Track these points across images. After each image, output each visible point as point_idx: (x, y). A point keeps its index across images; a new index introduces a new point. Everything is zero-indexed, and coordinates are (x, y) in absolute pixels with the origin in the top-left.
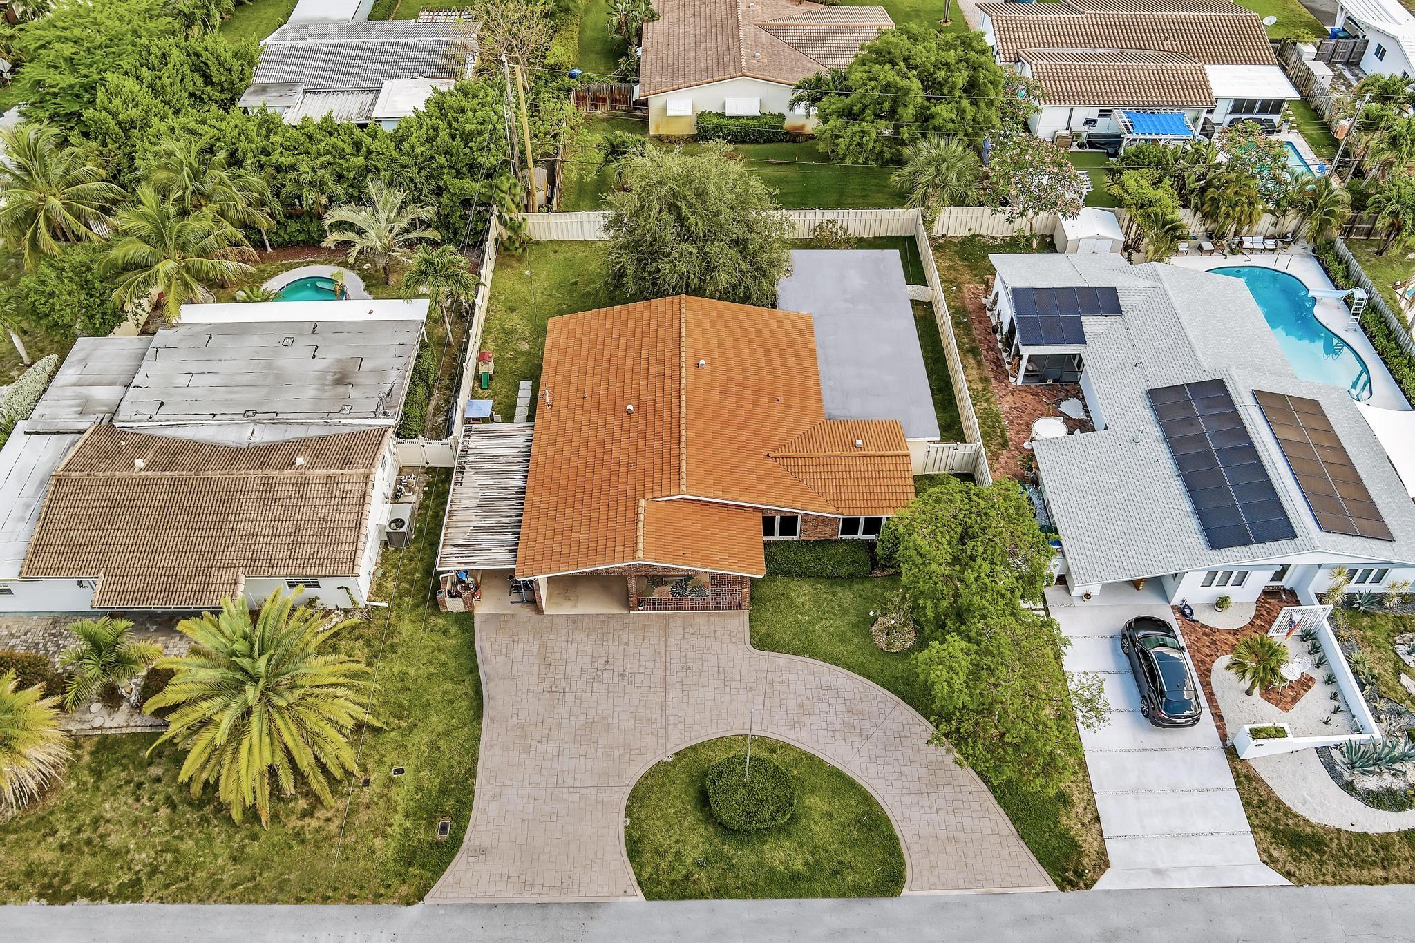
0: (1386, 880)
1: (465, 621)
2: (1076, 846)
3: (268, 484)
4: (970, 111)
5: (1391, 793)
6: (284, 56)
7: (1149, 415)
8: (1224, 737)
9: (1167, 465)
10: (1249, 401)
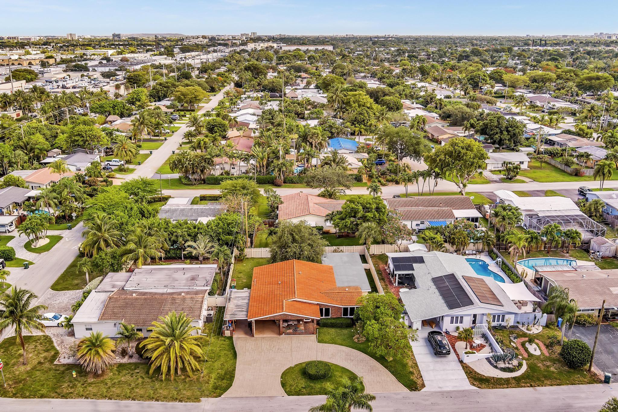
0: (508, 387)
1: (231, 338)
2: (416, 383)
3: (174, 299)
4: (377, 215)
5: (508, 368)
6: (167, 212)
7: (433, 284)
8: (459, 359)
9: (437, 293)
10: (461, 278)
